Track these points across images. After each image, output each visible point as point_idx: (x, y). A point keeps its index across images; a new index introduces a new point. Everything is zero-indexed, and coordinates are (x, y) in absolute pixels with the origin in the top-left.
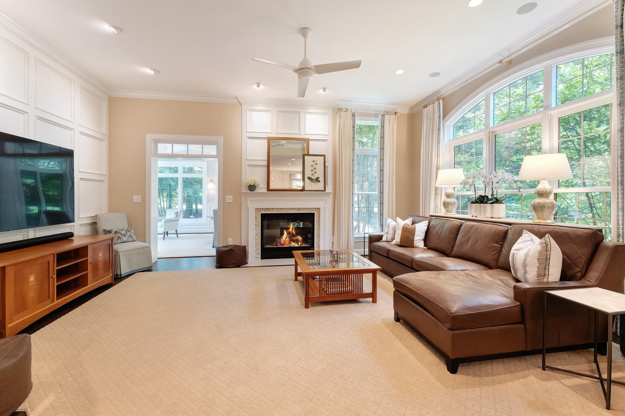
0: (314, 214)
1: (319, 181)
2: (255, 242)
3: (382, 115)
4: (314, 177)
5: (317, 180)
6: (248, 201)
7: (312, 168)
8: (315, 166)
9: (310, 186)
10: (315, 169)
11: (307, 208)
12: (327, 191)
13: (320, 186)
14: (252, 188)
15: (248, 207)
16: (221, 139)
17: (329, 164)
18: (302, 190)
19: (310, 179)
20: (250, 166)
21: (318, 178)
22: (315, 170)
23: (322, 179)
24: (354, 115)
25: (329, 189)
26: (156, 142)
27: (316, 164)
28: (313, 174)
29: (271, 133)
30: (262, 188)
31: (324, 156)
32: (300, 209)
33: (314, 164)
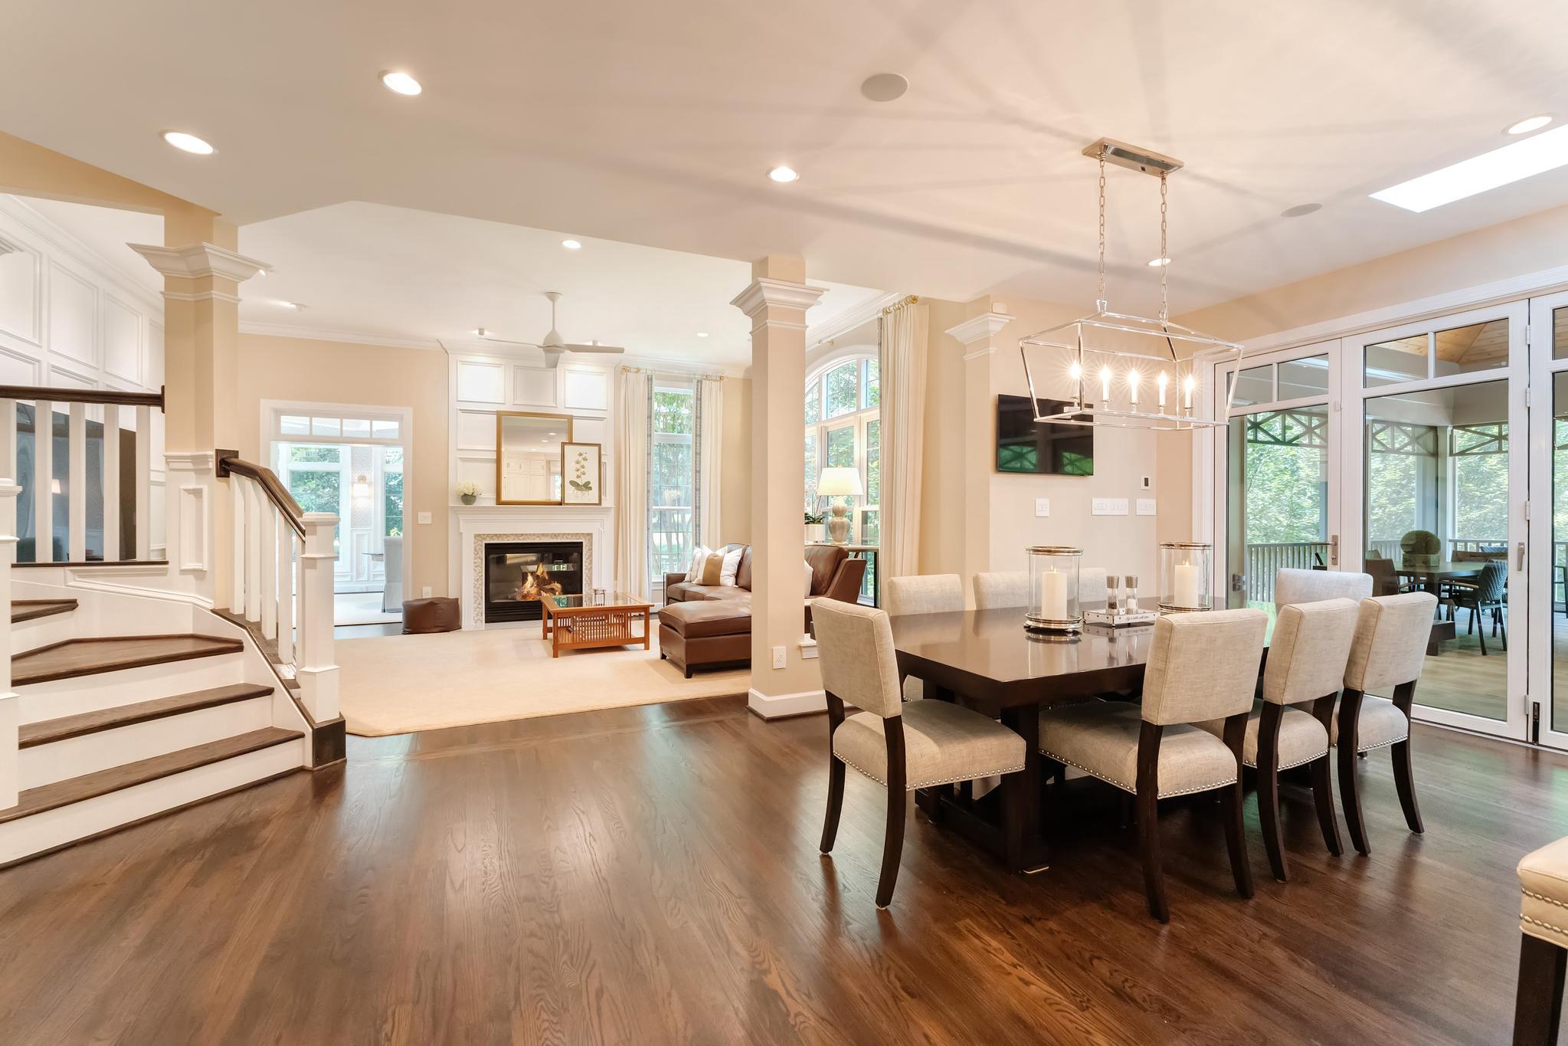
0: (582, 543)
1: (590, 489)
2: (474, 592)
3: (698, 381)
4: (581, 482)
5: (587, 486)
6: (461, 522)
7: (578, 466)
8: (583, 463)
9: (572, 495)
10: (583, 467)
11: (568, 534)
12: (604, 504)
13: (592, 496)
14: (468, 498)
15: (461, 531)
16: (408, 413)
17: (609, 460)
18: (560, 504)
19: (573, 483)
20: (463, 460)
21: (589, 483)
22: (582, 470)
23: (594, 485)
24: (650, 379)
25: (609, 501)
26: (278, 413)
27: (585, 459)
28: (578, 477)
29: (503, 404)
30: (487, 499)
31: (599, 446)
32: (556, 535)
33: (580, 458)
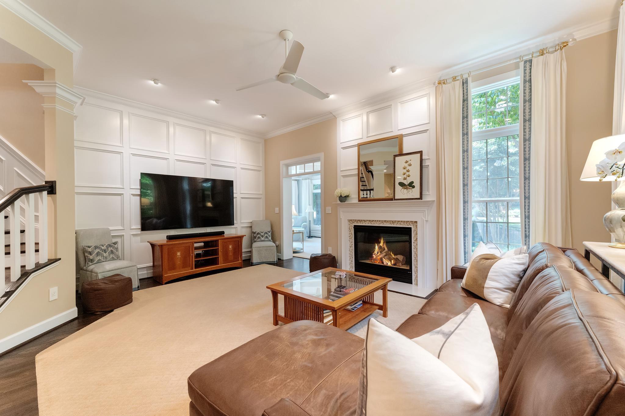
0: (411, 228)
1: (414, 187)
2: (350, 254)
3: (526, 62)
4: (406, 182)
5: (411, 185)
6: (341, 212)
7: (405, 171)
8: (408, 168)
9: (400, 193)
10: (408, 171)
11: (402, 221)
12: (426, 198)
13: (415, 193)
14: (343, 199)
15: (341, 218)
16: (322, 155)
17: (430, 163)
18: (391, 200)
19: (401, 184)
20: (344, 176)
21: (412, 182)
22: (407, 173)
23: (417, 184)
24: (465, 83)
25: (430, 196)
26: (288, 166)
27: (410, 165)
28: (405, 179)
29: (363, 138)
30: (354, 199)
31: (421, 152)
32: (393, 222)
33: (406, 165)
